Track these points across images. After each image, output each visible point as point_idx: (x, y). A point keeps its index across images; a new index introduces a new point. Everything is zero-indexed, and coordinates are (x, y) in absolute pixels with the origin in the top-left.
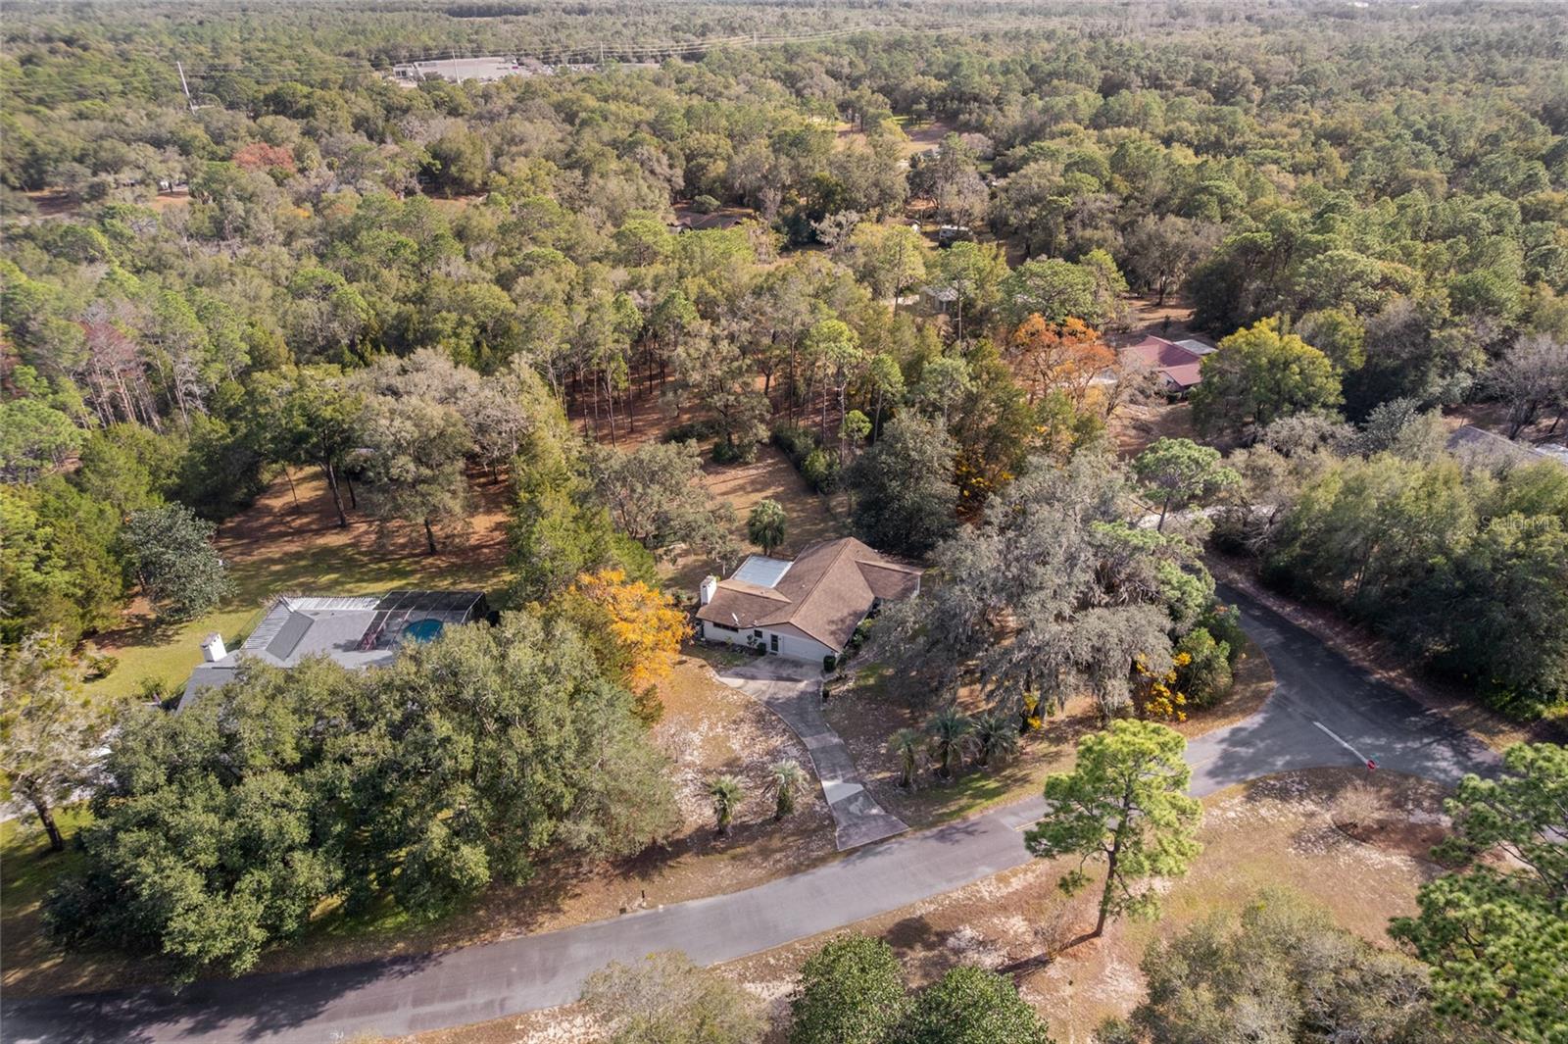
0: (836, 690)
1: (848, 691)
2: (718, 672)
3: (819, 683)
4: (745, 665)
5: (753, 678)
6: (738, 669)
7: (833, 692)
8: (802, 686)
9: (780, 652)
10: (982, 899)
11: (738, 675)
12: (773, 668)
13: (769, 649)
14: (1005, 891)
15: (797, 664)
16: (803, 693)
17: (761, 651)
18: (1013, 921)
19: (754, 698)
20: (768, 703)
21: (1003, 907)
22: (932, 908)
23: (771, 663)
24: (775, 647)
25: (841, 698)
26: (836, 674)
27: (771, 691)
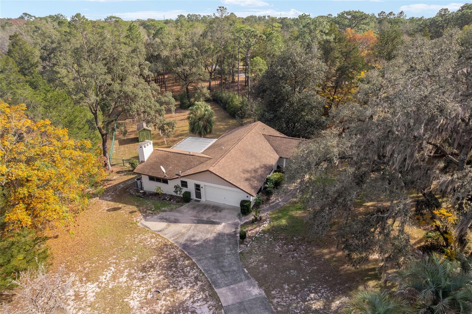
0: (252, 231)
1: (264, 232)
2: (145, 217)
3: (236, 225)
4: (171, 210)
5: (176, 221)
6: (163, 214)
7: (249, 233)
8: (219, 228)
9: (203, 199)
11: (162, 219)
12: (194, 213)
13: (193, 196)
15: (217, 208)
16: (220, 235)
17: (186, 198)
19: (171, 241)
20: (185, 246)
23: (194, 208)
24: (198, 195)
25: (258, 239)
26: (251, 217)
27: (191, 233)
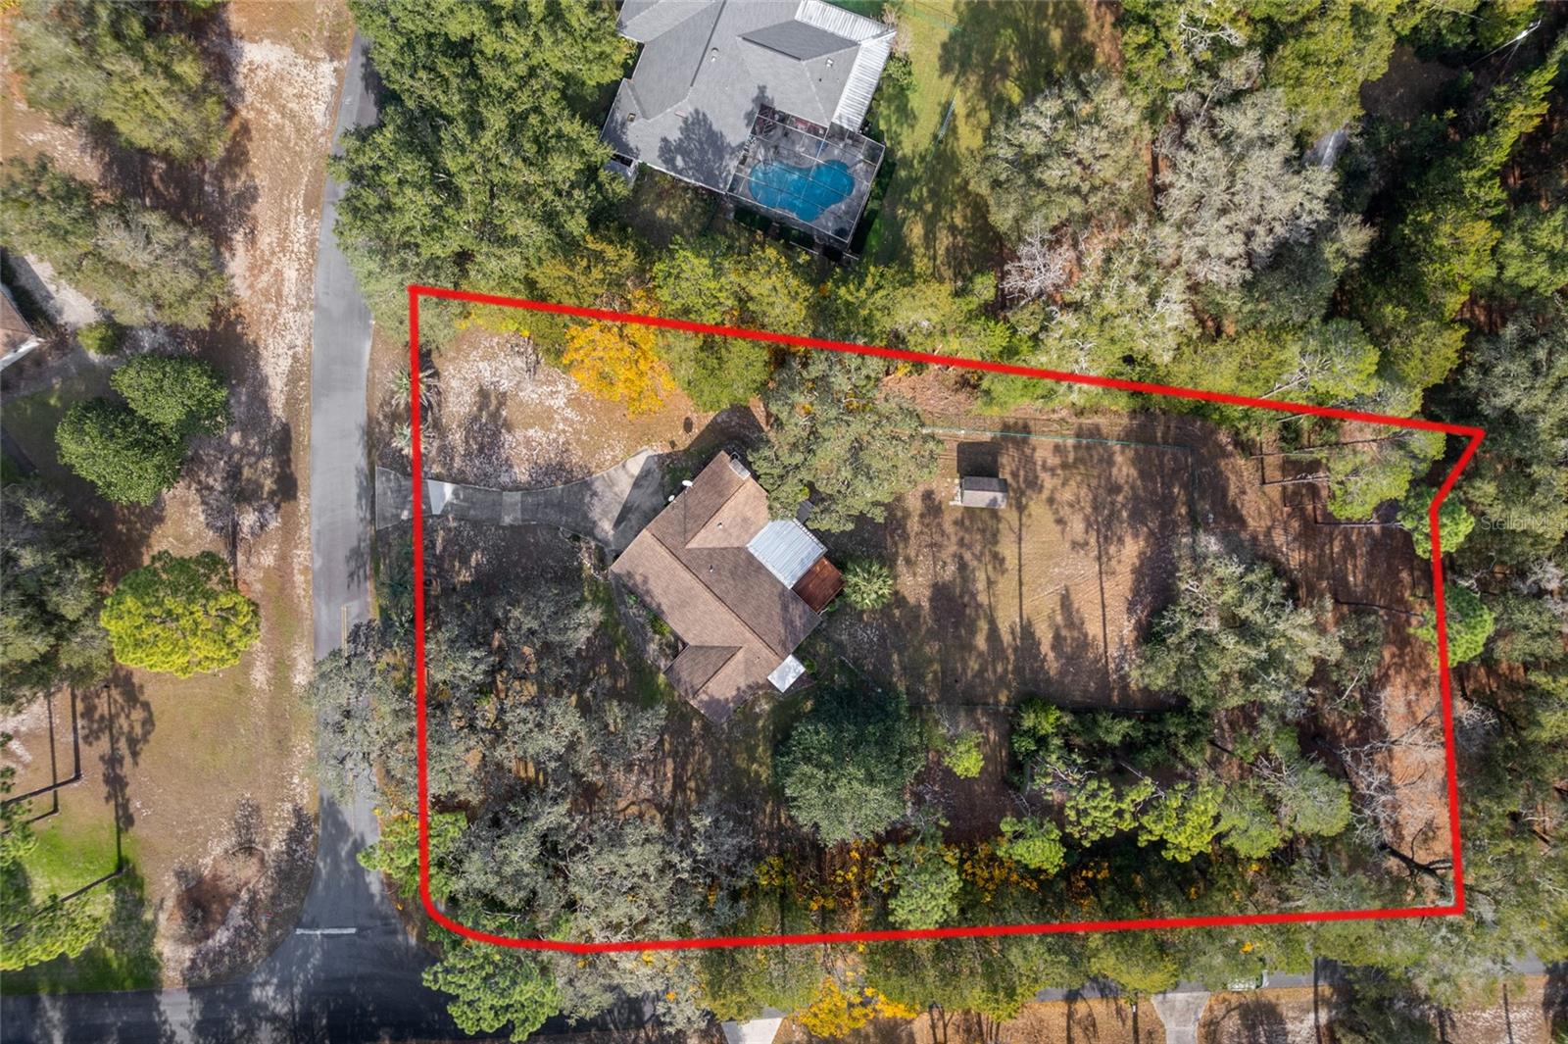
5: (635, 486)
10: (296, 547)
14: (296, 567)
18: (271, 558)
19: (601, 474)
20: (588, 485)
21: (284, 558)
22: (302, 508)
